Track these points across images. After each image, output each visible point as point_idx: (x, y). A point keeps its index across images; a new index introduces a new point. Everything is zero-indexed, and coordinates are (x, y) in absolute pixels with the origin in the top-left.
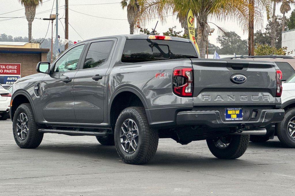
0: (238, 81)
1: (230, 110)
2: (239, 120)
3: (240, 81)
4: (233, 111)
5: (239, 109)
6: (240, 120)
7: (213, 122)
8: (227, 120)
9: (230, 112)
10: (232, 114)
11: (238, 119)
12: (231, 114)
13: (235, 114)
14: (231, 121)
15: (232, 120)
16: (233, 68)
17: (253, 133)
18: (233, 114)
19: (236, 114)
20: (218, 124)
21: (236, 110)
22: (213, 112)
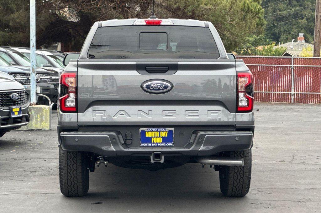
0: (153, 89)
1: (149, 131)
2: (166, 146)
3: (157, 90)
4: (155, 132)
5: (167, 130)
6: (168, 146)
7: (104, 148)
8: (142, 145)
9: (148, 135)
10: (154, 137)
11: (164, 144)
12: (151, 137)
13: (160, 137)
14: (151, 146)
15: (153, 145)
16: (147, 71)
17: (228, 164)
18: (156, 137)
19: (162, 137)
20: (113, 151)
21: (161, 131)
22: (104, 134)
